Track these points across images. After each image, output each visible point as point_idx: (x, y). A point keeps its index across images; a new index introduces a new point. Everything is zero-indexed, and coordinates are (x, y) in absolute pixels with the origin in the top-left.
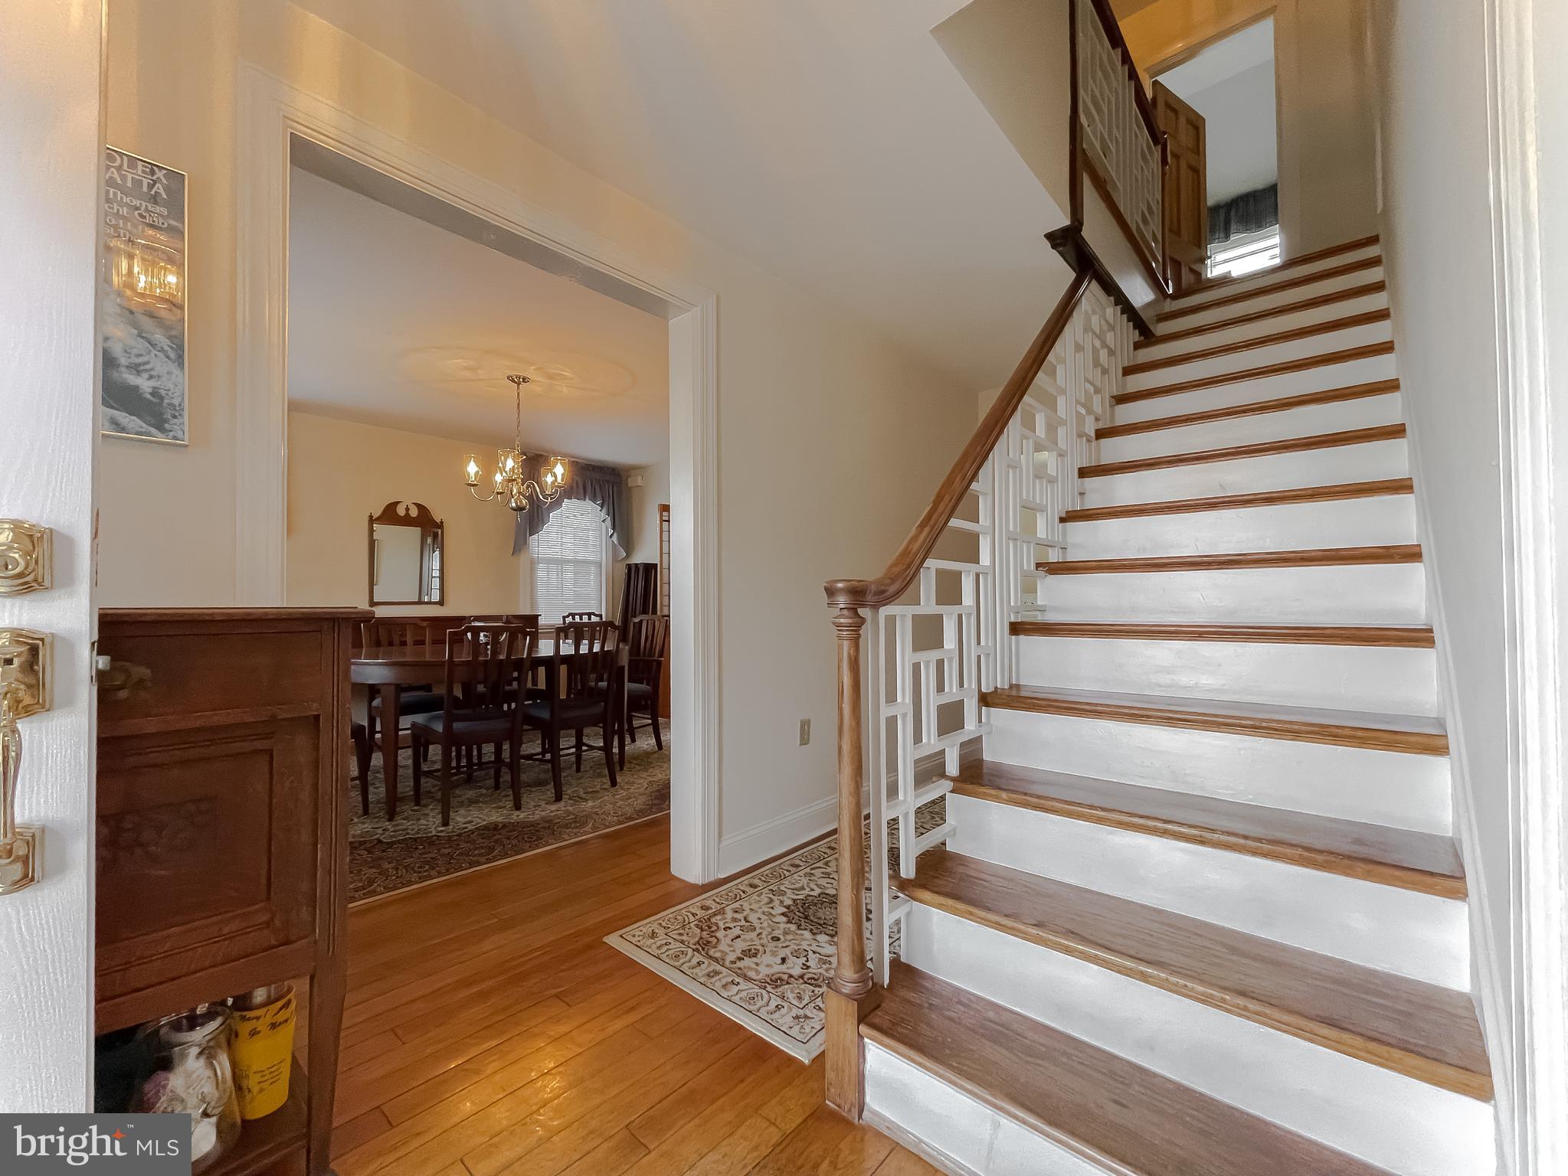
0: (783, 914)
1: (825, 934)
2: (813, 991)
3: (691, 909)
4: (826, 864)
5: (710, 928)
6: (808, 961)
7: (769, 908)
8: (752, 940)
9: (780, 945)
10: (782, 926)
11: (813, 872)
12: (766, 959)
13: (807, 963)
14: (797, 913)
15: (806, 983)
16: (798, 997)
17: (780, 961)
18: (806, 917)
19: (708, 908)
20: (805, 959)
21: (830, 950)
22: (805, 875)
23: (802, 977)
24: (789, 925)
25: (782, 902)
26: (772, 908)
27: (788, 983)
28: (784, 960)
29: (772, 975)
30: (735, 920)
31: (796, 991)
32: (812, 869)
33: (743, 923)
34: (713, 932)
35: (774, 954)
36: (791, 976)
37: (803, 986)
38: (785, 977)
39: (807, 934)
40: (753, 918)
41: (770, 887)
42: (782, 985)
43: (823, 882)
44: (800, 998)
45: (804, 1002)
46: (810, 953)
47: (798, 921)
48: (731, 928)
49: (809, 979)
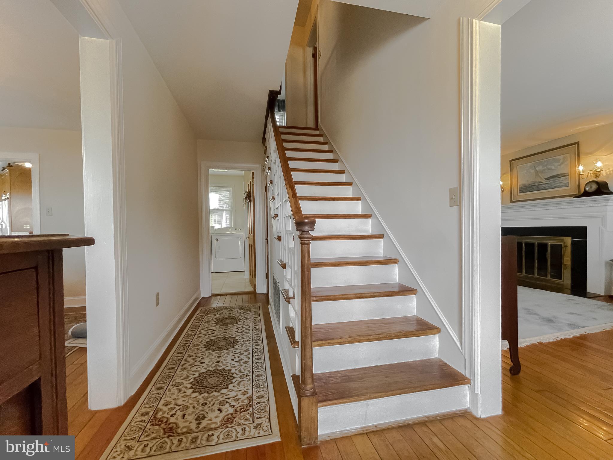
0: (193, 392)
1: (223, 389)
2: (248, 413)
3: (135, 420)
4: (186, 360)
5: (162, 421)
6: (230, 404)
7: (182, 393)
8: (193, 412)
9: (210, 405)
10: (200, 397)
11: (184, 367)
12: (211, 415)
13: (231, 405)
14: (200, 388)
15: (241, 412)
16: (245, 420)
17: (219, 412)
18: (206, 387)
19: (147, 414)
20: (228, 404)
21: (233, 394)
22: (182, 370)
23: (236, 411)
24: (203, 395)
25: (186, 387)
26: (184, 392)
27: (234, 418)
28: (220, 410)
29: (223, 419)
30: (172, 409)
31: (242, 418)
32: (182, 366)
33: (178, 408)
34: (167, 422)
35: (212, 411)
36: (232, 414)
37: (242, 414)
38: (230, 416)
39: (216, 394)
40: (180, 402)
41: (171, 384)
42: (233, 420)
43: (194, 369)
44: (247, 420)
45: (251, 419)
46: (227, 400)
47: (205, 391)
48: (175, 414)
49: (240, 410)
